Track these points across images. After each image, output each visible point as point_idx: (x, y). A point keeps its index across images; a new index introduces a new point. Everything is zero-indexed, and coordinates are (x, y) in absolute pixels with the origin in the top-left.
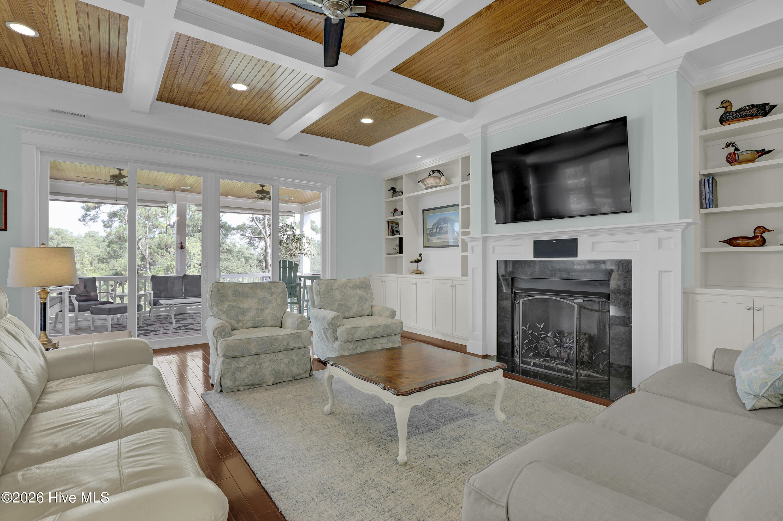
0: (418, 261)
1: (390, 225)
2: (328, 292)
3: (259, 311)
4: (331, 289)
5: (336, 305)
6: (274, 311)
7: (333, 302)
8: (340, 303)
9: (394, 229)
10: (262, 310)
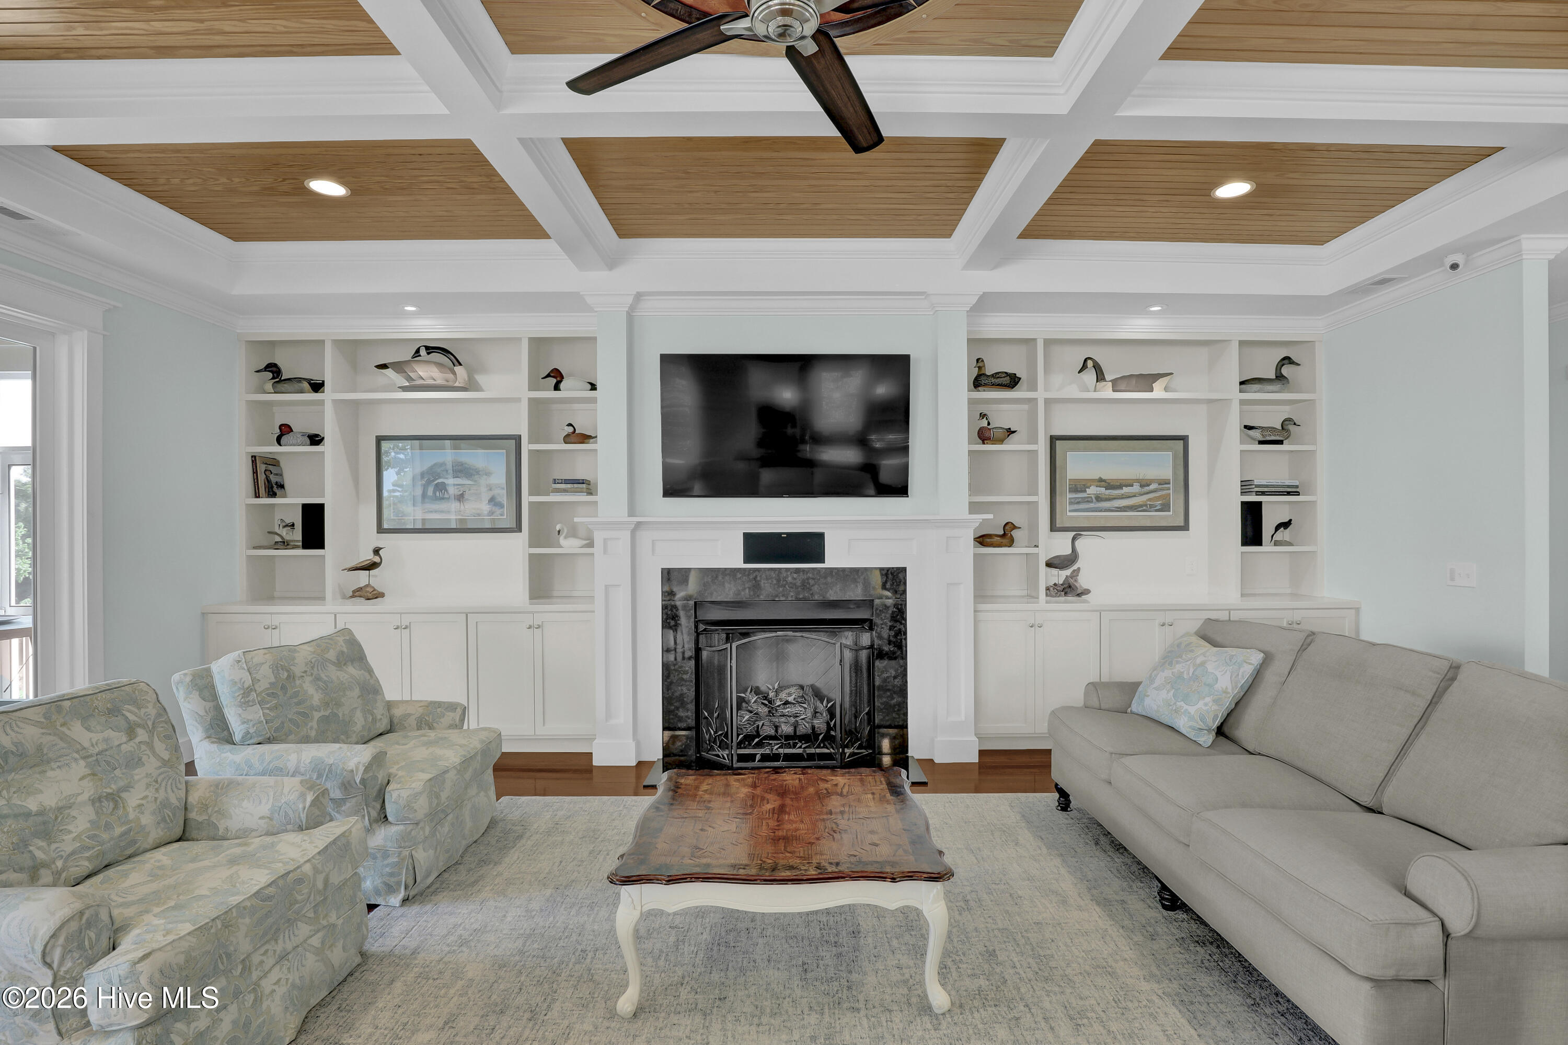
0: (371, 566)
1: (261, 468)
2: (283, 688)
3: (105, 803)
4: (289, 677)
5: (314, 724)
6: (157, 790)
7: (304, 715)
8: (322, 713)
9: (273, 479)
10: (115, 799)
